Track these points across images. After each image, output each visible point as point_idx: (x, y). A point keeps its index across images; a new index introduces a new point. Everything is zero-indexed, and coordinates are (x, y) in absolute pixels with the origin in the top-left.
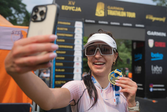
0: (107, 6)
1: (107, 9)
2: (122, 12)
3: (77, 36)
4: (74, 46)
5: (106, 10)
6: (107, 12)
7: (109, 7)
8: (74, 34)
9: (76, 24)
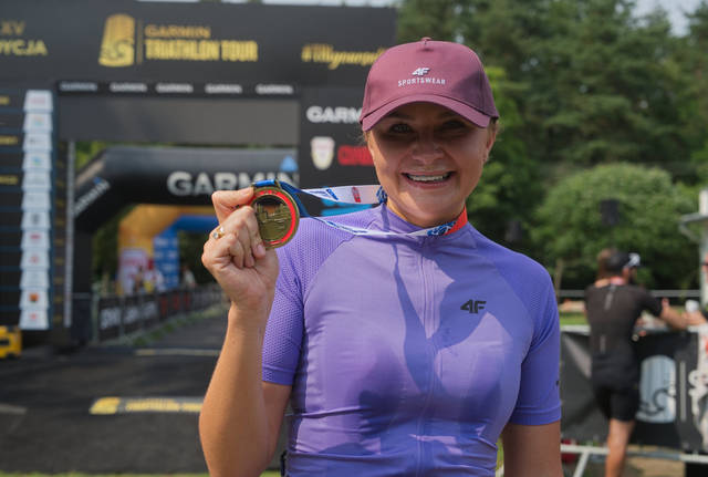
0: (145, 25)
1: (145, 37)
2: (203, 44)
3: (32, 141)
4: (21, 175)
5: (139, 43)
6: (144, 47)
7: (150, 31)
8: (21, 136)
9: (29, 101)
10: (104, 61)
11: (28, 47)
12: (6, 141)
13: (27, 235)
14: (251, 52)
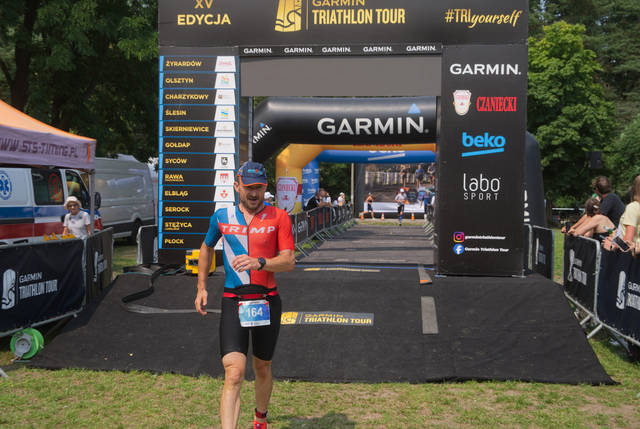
1: (312, 8)
3: (221, 97)
5: (306, 12)
6: (311, 15)
9: (218, 63)
10: (278, 28)
11: (216, 20)
12: (201, 97)
13: (218, 174)
14: (400, 16)
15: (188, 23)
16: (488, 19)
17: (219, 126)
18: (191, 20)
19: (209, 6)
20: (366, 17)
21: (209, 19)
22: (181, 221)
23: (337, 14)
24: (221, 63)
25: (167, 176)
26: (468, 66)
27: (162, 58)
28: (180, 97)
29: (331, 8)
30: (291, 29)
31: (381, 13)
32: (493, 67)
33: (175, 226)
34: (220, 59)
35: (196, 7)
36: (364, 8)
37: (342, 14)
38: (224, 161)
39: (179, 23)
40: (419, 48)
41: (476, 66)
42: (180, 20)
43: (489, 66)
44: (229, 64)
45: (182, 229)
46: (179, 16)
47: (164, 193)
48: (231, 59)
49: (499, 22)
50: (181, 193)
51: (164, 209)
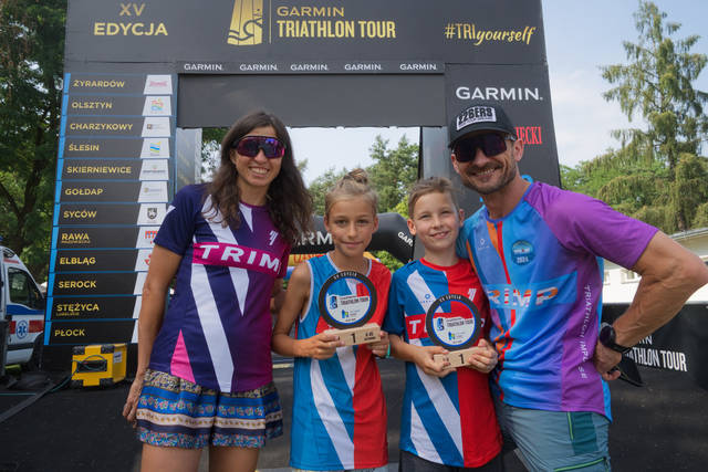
0: (277, 7)
3: (150, 127)
4: (138, 164)
5: (269, 23)
6: (276, 27)
8: (139, 122)
9: (148, 84)
10: (231, 41)
11: (149, 31)
12: (123, 127)
13: (142, 232)
14: (389, 30)
15: (109, 33)
16: (497, 36)
17: (146, 166)
18: (113, 29)
19: (138, 14)
20: (347, 29)
21: (138, 29)
22: (83, 302)
23: (309, 26)
24: (152, 84)
25: (64, 237)
26: (477, 90)
27: (68, 76)
28: (91, 126)
29: (301, 19)
30: (250, 42)
31: (365, 26)
32: (508, 92)
33: (73, 309)
34: (150, 78)
35: (122, 14)
36: (343, 19)
37: (316, 25)
38: (152, 213)
39: (96, 33)
40: (416, 67)
41: (488, 89)
42: (97, 29)
43: (503, 90)
44: (164, 84)
45: (84, 314)
46: (97, 25)
47: (58, 260)
48: (167, 79)
49: (510, 39)
50: (86, 261)
51: (56, 284)
